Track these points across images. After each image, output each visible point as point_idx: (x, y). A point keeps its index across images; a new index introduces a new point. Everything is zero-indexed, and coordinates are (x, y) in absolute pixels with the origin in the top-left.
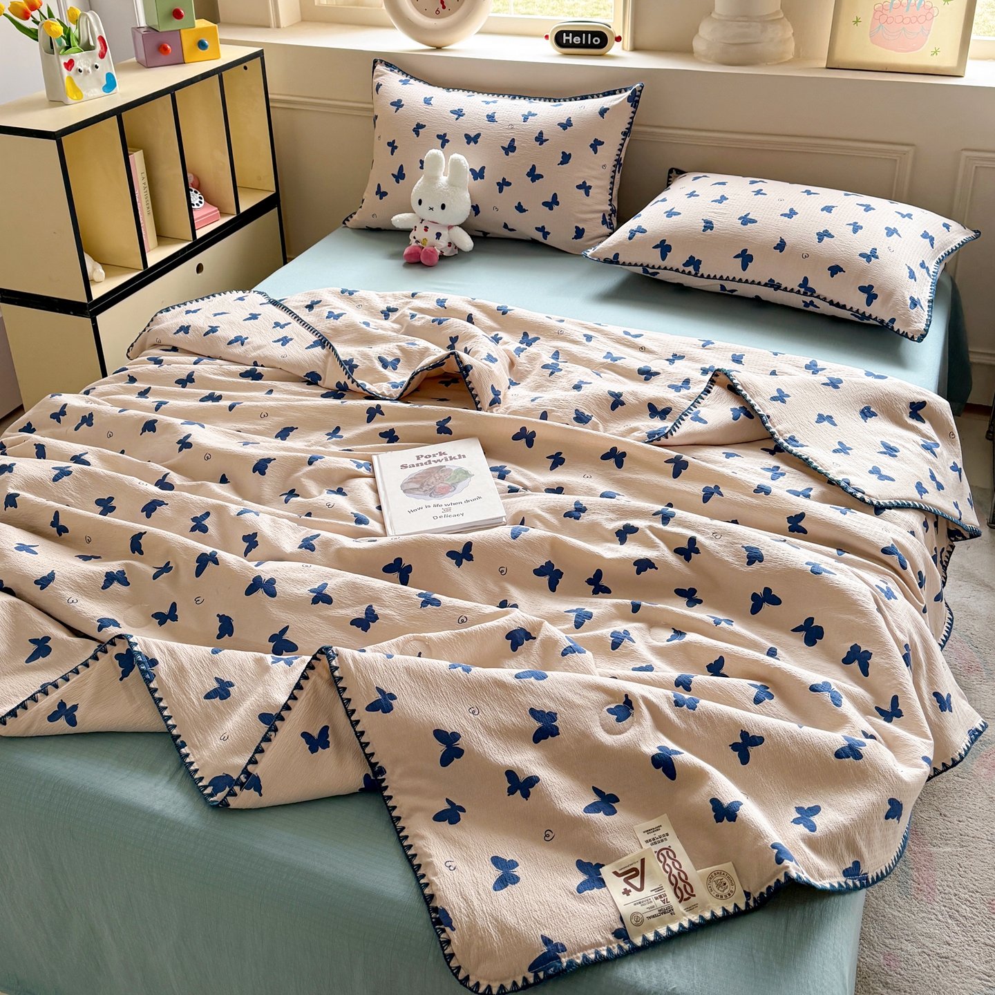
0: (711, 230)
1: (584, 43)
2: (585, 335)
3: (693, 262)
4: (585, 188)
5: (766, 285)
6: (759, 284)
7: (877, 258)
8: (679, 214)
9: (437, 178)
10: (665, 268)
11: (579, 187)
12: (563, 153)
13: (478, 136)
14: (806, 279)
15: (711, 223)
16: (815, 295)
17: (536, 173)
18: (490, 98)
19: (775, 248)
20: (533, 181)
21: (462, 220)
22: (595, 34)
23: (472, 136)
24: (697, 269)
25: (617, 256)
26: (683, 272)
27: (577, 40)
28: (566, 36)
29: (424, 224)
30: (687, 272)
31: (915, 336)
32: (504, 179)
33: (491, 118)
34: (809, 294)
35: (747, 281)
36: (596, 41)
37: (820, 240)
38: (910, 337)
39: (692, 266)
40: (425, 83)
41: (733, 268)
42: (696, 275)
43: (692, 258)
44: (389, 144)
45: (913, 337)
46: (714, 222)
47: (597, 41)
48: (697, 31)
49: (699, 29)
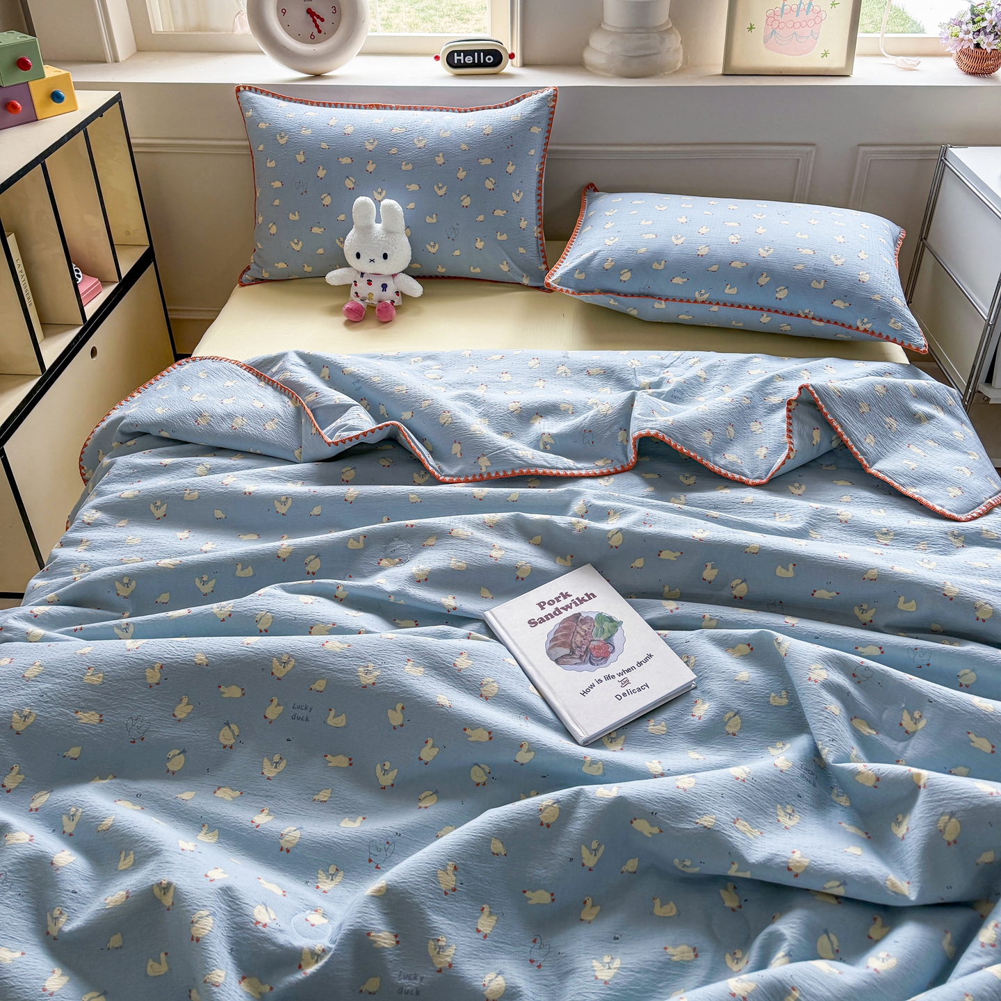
1: (476, 62)
9: (370, 227)
21: (405, 265)
22: (487, 52)
27: (469, 59)
28: (458, 55)
29: (366, 278)
47: (490, 60)
48: (587, 44)
49: (590, 42)
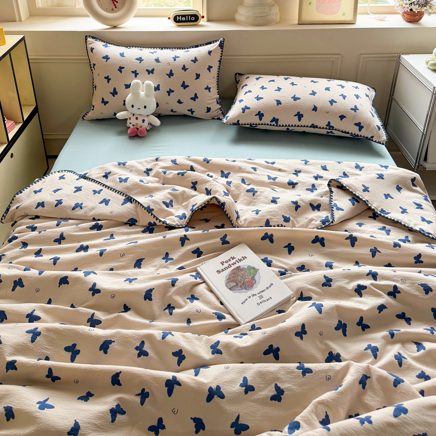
0: (281, 104)
1: (187, 20)
2: (252, 168)
3: (275, 120)
4: (208, 88)
5: (311, 127)
6: (307, 126)
7: (358, 110)
8: (263, 98)
9: (139, 93)
10: (262, 124)
11: (206, 89)
12: (196, 74)
13: (153, 70)
14: (329, 123)
15: (279, 101)
16: (334, 129)
17: (185, 85)
18: (152, 50)
19: (312, 110)
20: (184, 88)
22: (192, 16)
23: (150, 70)
24: (277, 122)
25: (238, 121)
26: (271, 125)
27: (184, 19)
28: (178, 17)
29: (135, 116)
30: (272, 125)
31: (384, 143)
32: (170, 89)
33: (157, 60)
34: (331, 129)
35: (301, 126)
36: (193, 19)
37: (332, 104)
38: (382, 143)
39: (275, 122)
40: (114, 45)
41: (295, 121)
42: (277, 125)
43: (274, 118)
44: (105, 78)
45: (383, 143)
46: (281, 101)
48: (237, 11)
49: (238, 10)
